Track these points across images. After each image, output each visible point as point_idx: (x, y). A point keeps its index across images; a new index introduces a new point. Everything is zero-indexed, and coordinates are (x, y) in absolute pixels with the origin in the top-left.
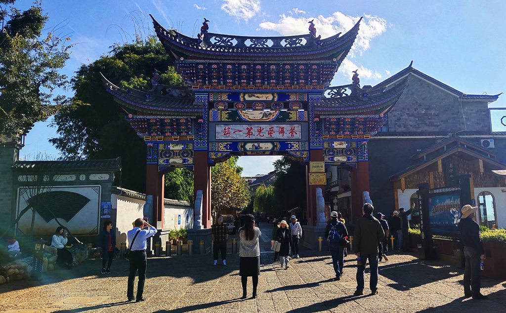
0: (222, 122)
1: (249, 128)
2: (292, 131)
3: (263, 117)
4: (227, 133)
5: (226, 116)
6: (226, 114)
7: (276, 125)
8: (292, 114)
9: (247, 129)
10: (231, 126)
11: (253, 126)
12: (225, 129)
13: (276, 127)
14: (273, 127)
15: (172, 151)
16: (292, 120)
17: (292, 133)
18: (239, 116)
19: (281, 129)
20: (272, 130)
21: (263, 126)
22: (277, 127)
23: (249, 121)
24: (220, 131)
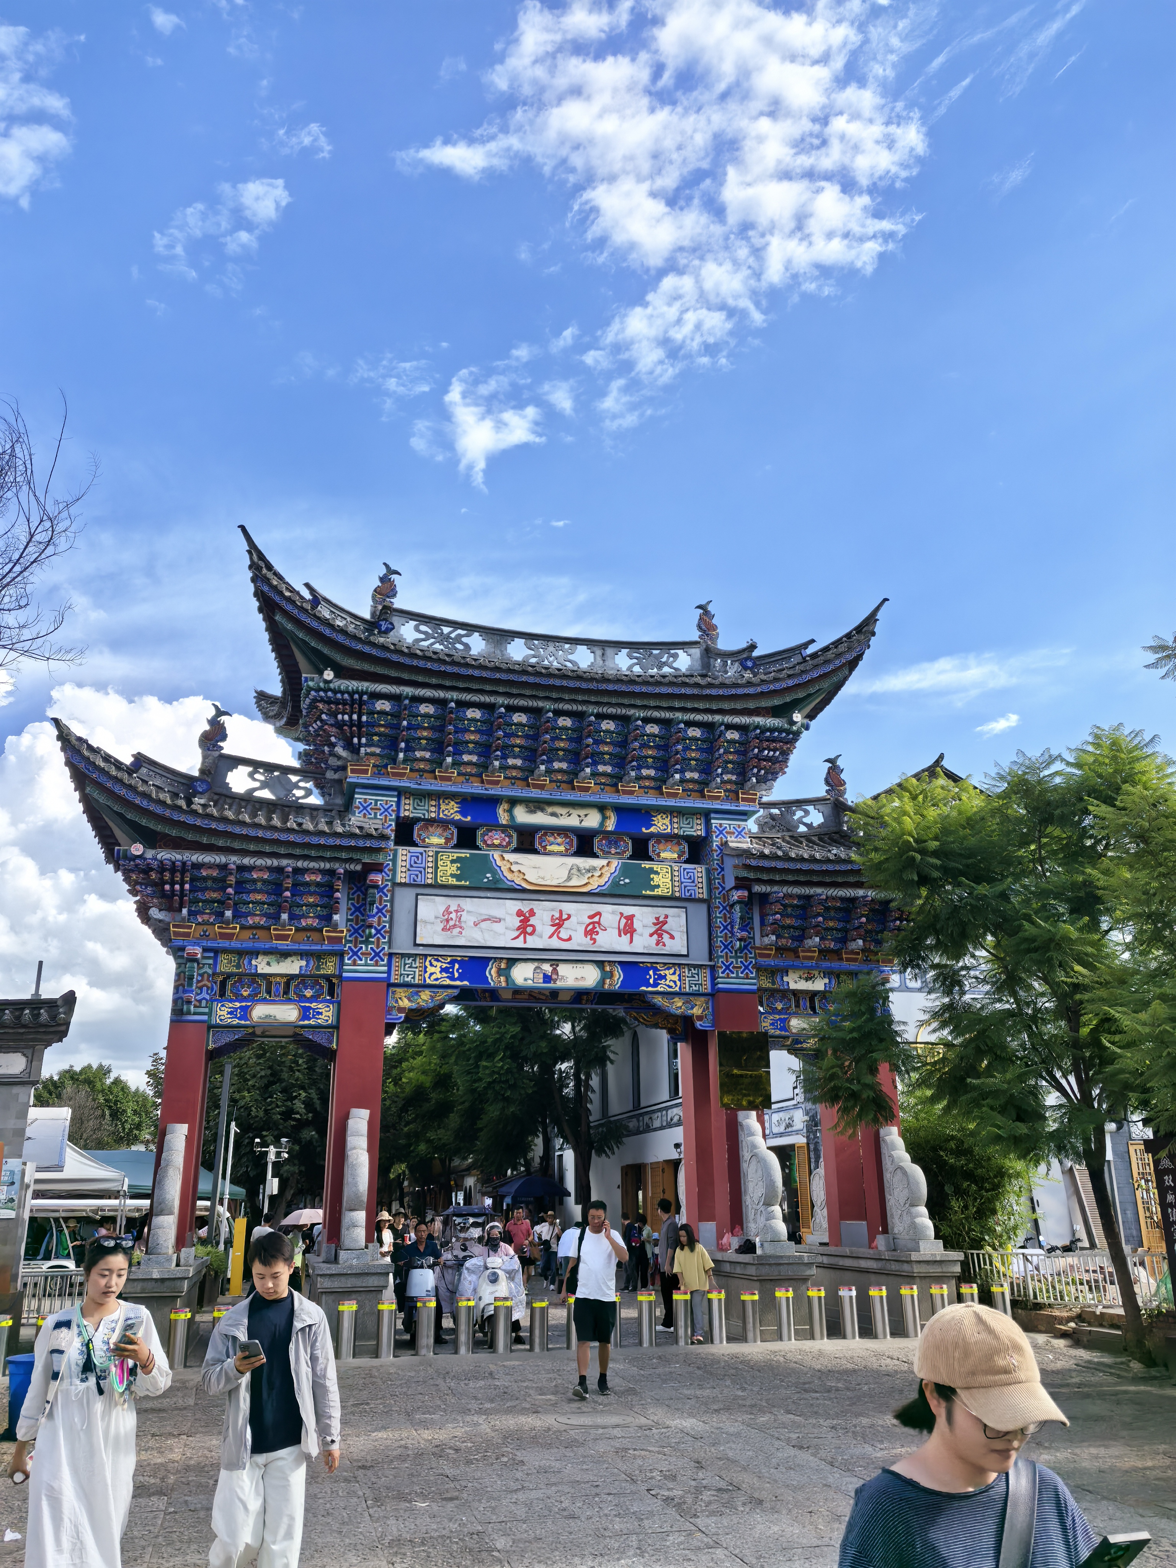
0: (438, 888)
1: (525, 910)
2: (660, 928)
3: (569, 878)
4: (451, 923)
5: (453, 869)
6: (453, 862)
7: (610, 908)
8: (657, 873)
9: (520, 913)
10: (468, 904)
11: (537, 906)
12: (447, 911)
13: (610, 914)
14: (599, 914)
15: (265, 976)
16: (658, 892)
17: (660, 936)
18: (494, 873)
19: (623, 921)
20: (599, 923)
21: (568, 908)
22: (613, 913)
23: (524, 891)
24: (432, 919)
